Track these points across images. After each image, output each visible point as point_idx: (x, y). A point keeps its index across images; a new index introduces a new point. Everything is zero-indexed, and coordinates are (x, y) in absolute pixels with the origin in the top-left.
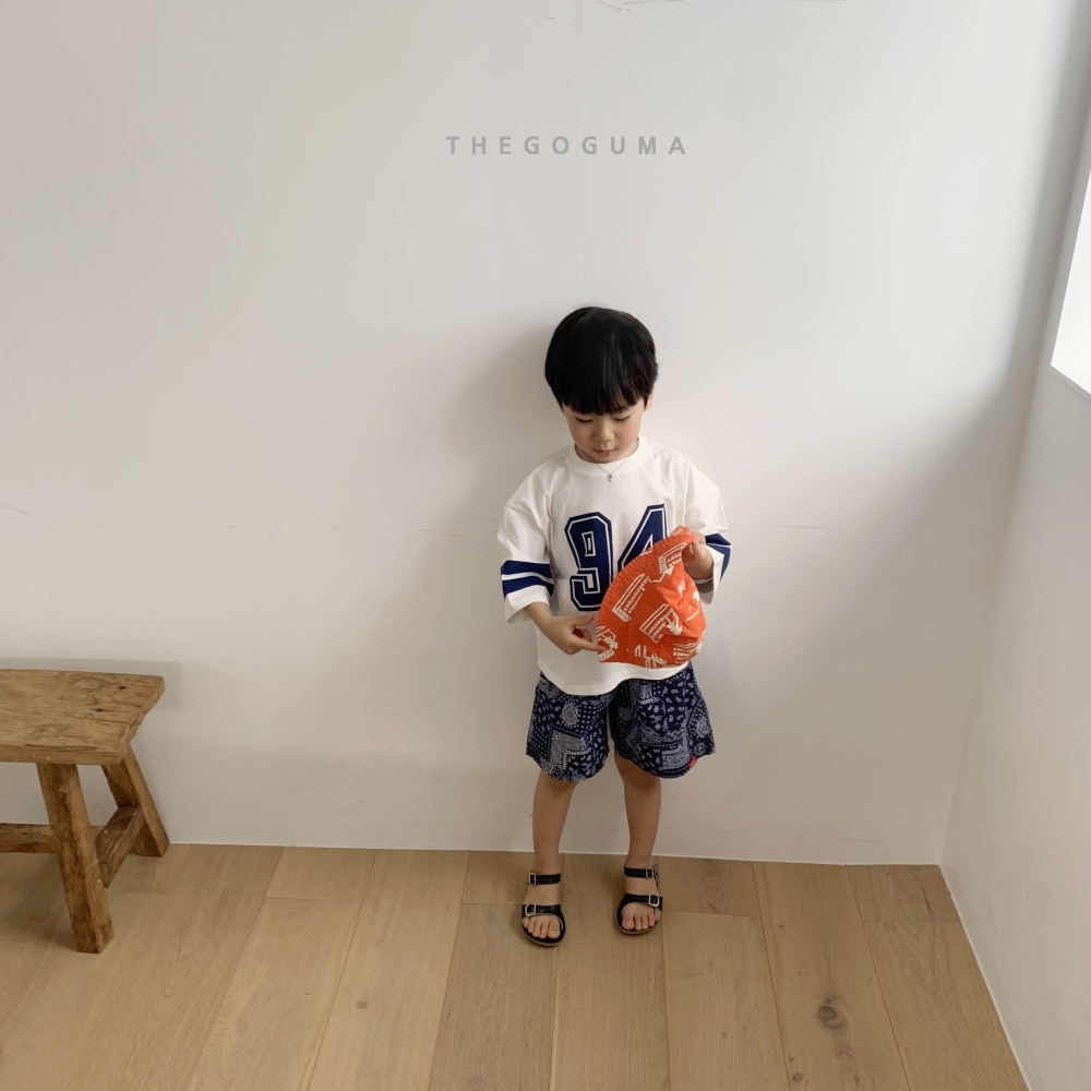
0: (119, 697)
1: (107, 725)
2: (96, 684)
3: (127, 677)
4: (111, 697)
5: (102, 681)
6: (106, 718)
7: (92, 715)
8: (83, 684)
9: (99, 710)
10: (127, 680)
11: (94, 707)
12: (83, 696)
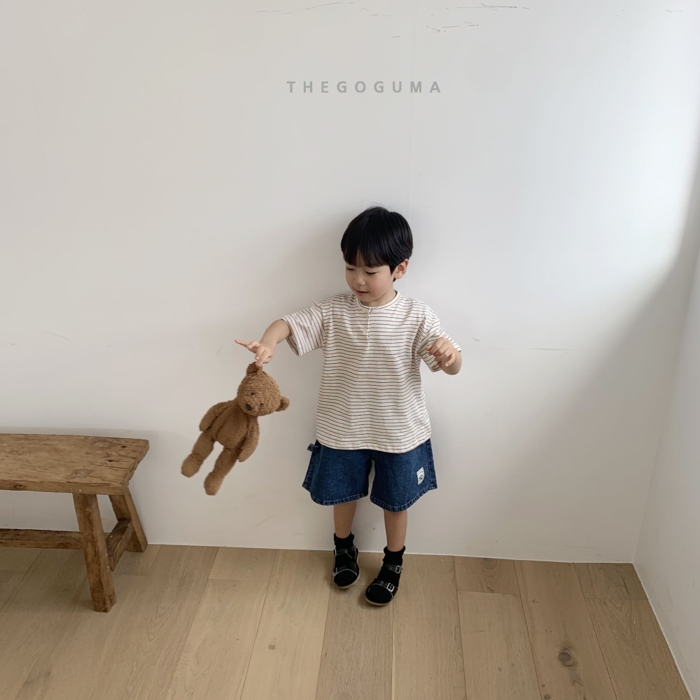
0: (122, 453)
1: (116, 470)
2: (108, 444)
3: (127, 440)
4: (117, 452)
5: (111, 442)
6: (116, 466)
7: (106, 464)
8: (100, 445)
9: (110, 461)
10: (126, 442)
11: (106, 458)
12: (100, 452)
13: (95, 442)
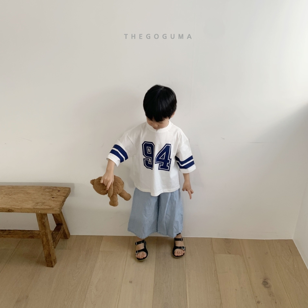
0: (58, 194)
1: (56, 202)
2: (51, 190)
3: (60, 188)
4: (56, 194)
5: (53, 189)
6: (56, 200)
7: (51, 199)
8: (48, 190)
9: (53, 198)
11: (51, 197)
12: (48, 194)
13: (45, 189)
